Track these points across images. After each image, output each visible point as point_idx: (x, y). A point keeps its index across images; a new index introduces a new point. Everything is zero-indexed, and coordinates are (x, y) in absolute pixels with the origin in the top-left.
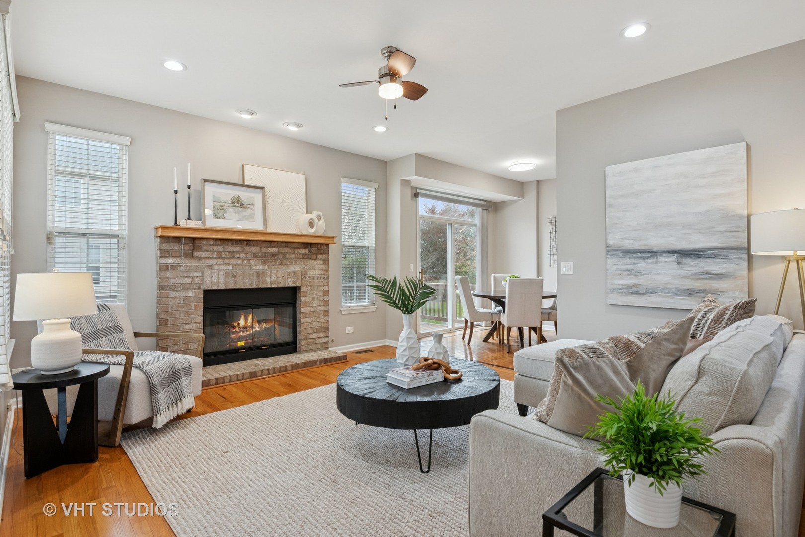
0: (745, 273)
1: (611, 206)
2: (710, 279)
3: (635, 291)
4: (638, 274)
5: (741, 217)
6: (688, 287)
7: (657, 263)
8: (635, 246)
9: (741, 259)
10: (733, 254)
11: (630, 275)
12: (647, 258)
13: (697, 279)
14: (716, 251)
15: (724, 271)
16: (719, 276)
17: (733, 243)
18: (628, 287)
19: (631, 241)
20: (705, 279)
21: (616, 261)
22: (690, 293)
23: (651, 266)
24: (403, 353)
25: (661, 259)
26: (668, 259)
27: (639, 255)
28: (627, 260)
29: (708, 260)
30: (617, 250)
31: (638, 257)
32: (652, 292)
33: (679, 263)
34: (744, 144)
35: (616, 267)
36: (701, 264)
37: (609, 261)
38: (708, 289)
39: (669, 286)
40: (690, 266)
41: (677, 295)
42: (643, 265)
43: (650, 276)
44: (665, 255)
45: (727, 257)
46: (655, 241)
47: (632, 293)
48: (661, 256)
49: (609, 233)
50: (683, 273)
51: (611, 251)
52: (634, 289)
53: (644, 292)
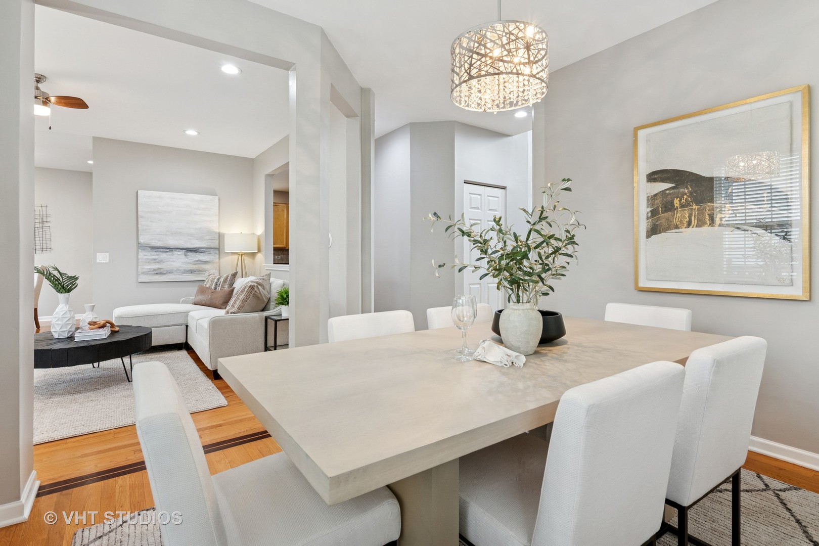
0: (217, 260)
1: (141, 217)
2: (201, 264)
3: (159, 272)
4: (161, 262)
5: (216, 233)
6: (191, 269)
7: (173, 255)
8: (159, 244)
9: (216, 253)
10: (212, 251)
11: (156, 262)
12: (167, 252)
13: (195, 264)
14: (204, 249)
15: (208, 260)
16: (206, 262)
17: (212, 245)
18: (154, 270)
19: (156, 241)
20: (199, 264)
21: (146, 254)
22: (192, 272)
23: (169, 257)
24: (67, 323)
25: (175, 253)
26: (179, 253)
27: (162, 250)
28: (154, 253)
29: (201, 254)
30: (146, 246)
31: (161, 251)
32: (170, 272)
33: (186, 255)
34: (217, 197)
35: (146, 257)
36: (197, 256)
37: (140, 254)
38: (201, 269)
39: (180, 269)
40: (192, 257)
41: (184, 273)
42: (164, 256)
43: (169, 263)
44: (177, 250)
45: (209, 253)
46: (172, 242)
47: (157, 274)
48: (175, 251)
49: (141, 235)
50: (187, 260)
51: (141, 247)
52: (158, 271)
53: (165, 272)
